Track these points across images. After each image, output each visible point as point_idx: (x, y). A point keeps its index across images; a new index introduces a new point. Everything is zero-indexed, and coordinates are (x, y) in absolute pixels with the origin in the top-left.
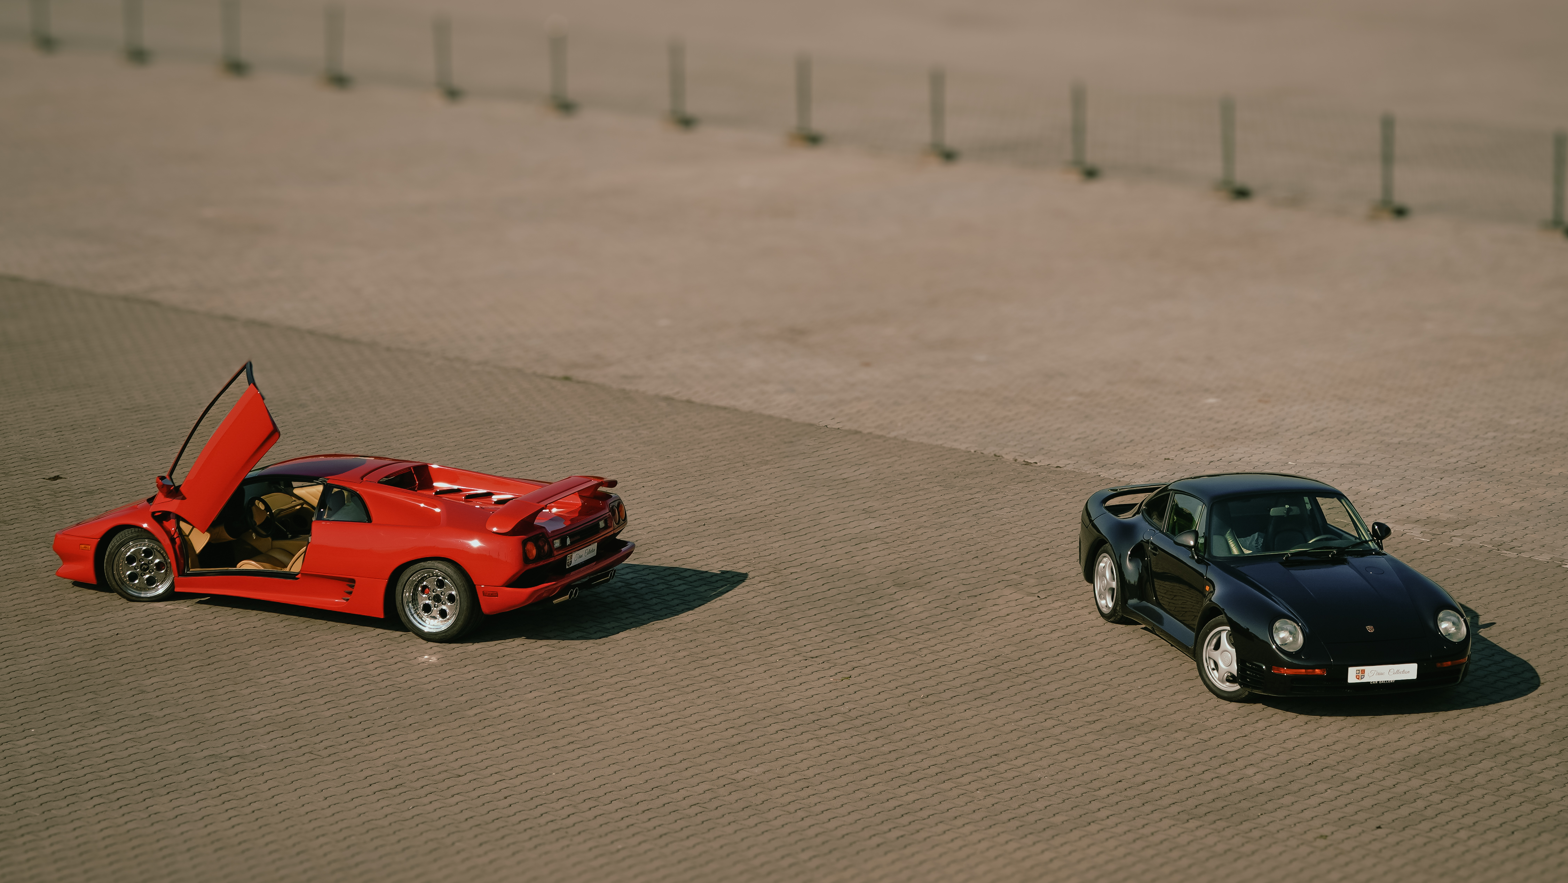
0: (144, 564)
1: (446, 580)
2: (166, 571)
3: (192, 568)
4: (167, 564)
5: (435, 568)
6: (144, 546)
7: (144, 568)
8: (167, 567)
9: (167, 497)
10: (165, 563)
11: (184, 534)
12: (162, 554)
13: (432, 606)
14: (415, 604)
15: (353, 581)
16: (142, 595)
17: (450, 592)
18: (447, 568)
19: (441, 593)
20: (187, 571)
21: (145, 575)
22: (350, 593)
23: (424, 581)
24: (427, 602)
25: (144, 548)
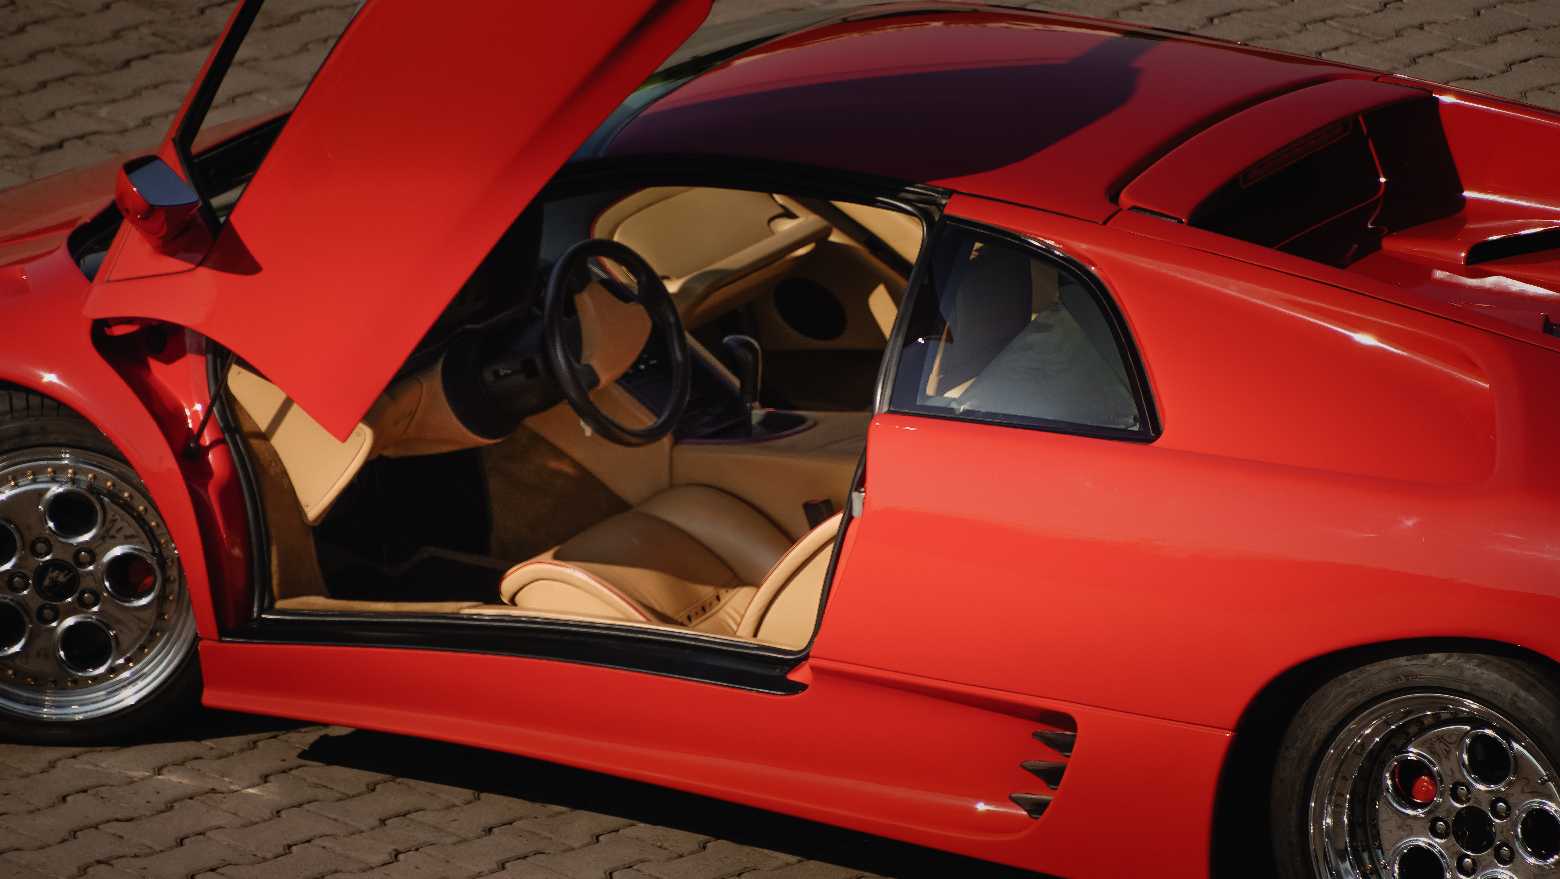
0: (54, 564)
1: (1515, 745)
2: (161, 599)
3: (285, 596)
4: (162, 564)
5: (1466, 688)
6: (54, 480)
7: (54, 582)
8: (166, 580)
9: (172, 253)
10: (151, 560)
11: (247, 427)
12: (141, 520)
13: (1448, 861)
14: (1367, 848)
15: (1067, 721)
16: (47, 713)
17: (1535, 803)
18: (1523, 694)
19: (1493, 805)
20: (262, 611)
21: (59, 616)
22: (1052, 776)
23: (1408, 742)
24: (1423, 841)
25: (56, 489)
